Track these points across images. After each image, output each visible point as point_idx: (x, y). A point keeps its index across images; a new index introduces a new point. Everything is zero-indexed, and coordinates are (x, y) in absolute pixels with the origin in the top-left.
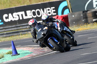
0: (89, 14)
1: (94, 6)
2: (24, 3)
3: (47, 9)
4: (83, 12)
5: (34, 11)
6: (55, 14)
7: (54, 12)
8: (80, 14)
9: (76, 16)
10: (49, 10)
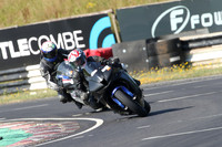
0: (161, 45)
1: (174, 27)
2: (11, 22)
3: (65, 34)
4: (148, 41)
5: (35, 39)
6: (83, 46)
7: (80, 42)
8: (140, 47)
9: (131, 50)
10: (68, 37)
